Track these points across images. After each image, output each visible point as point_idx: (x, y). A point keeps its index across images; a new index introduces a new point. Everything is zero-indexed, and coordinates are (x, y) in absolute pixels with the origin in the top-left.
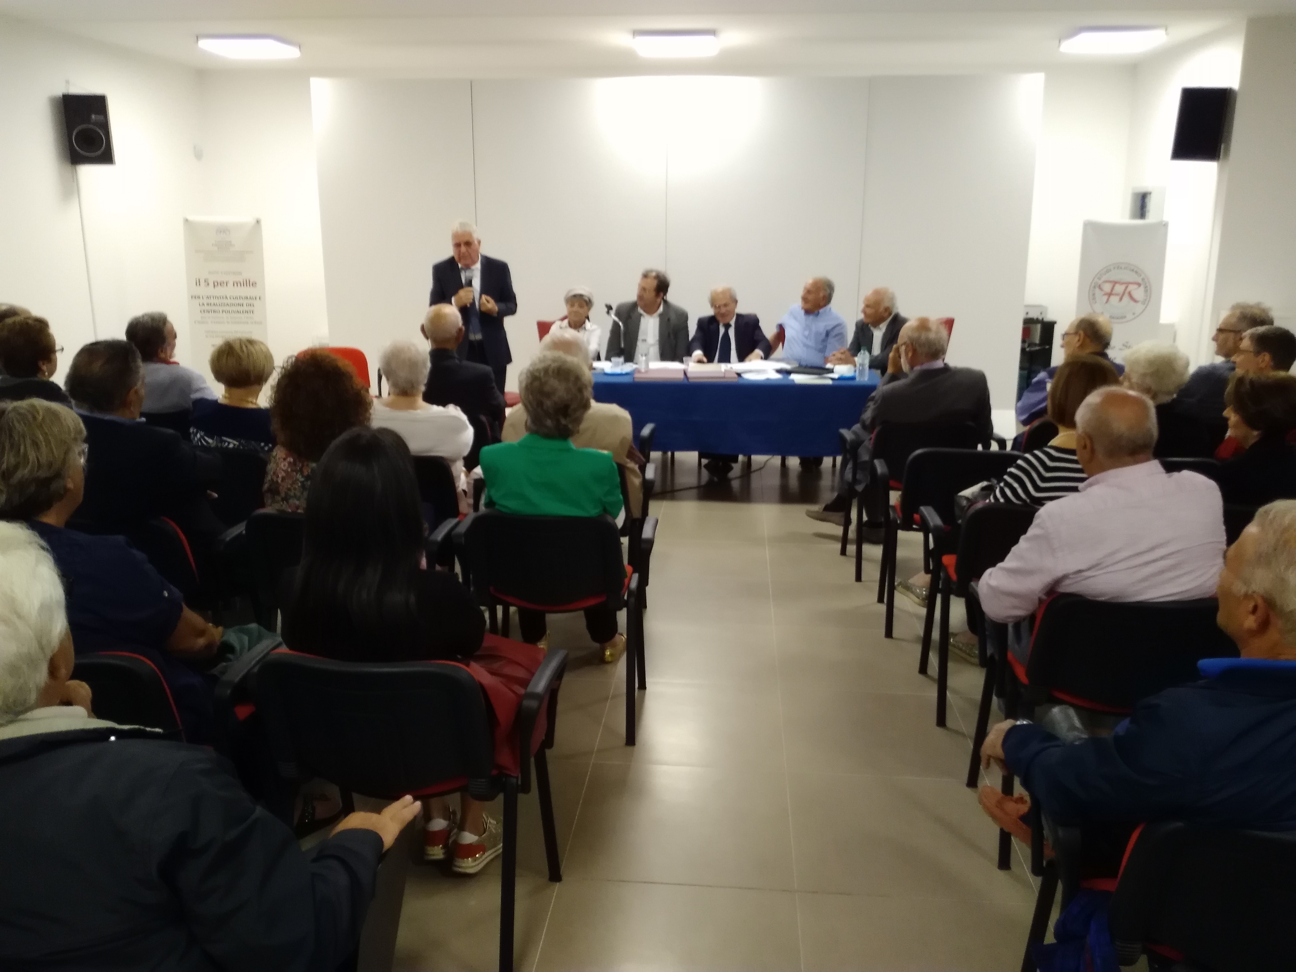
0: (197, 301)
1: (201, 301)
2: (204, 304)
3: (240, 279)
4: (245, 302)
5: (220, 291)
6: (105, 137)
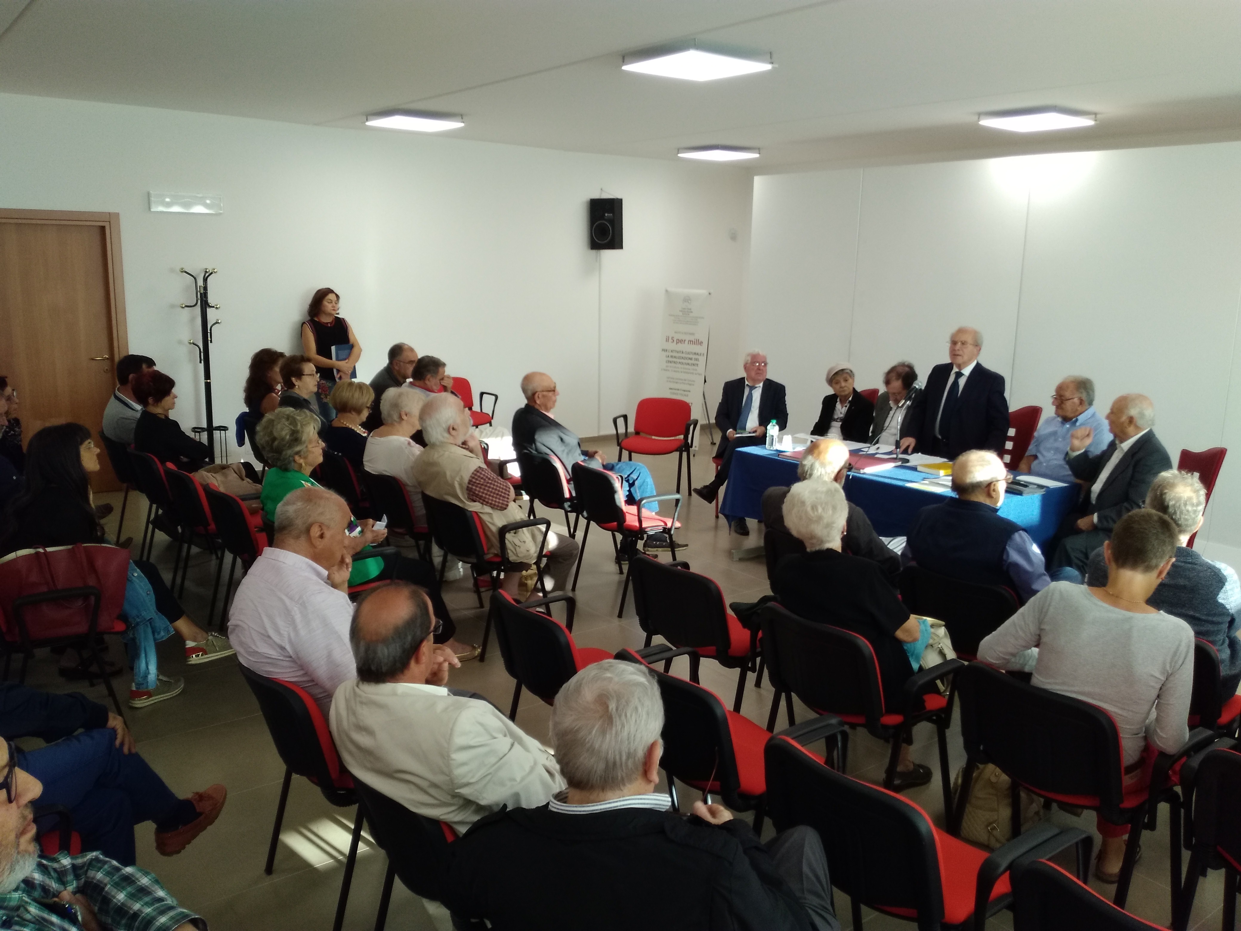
0: (665, 354)
1: (667, 354)
2: (669, 356)
3: (692, 338)
4: (694, 357)
5: (680, 347)
6: (612, 229)
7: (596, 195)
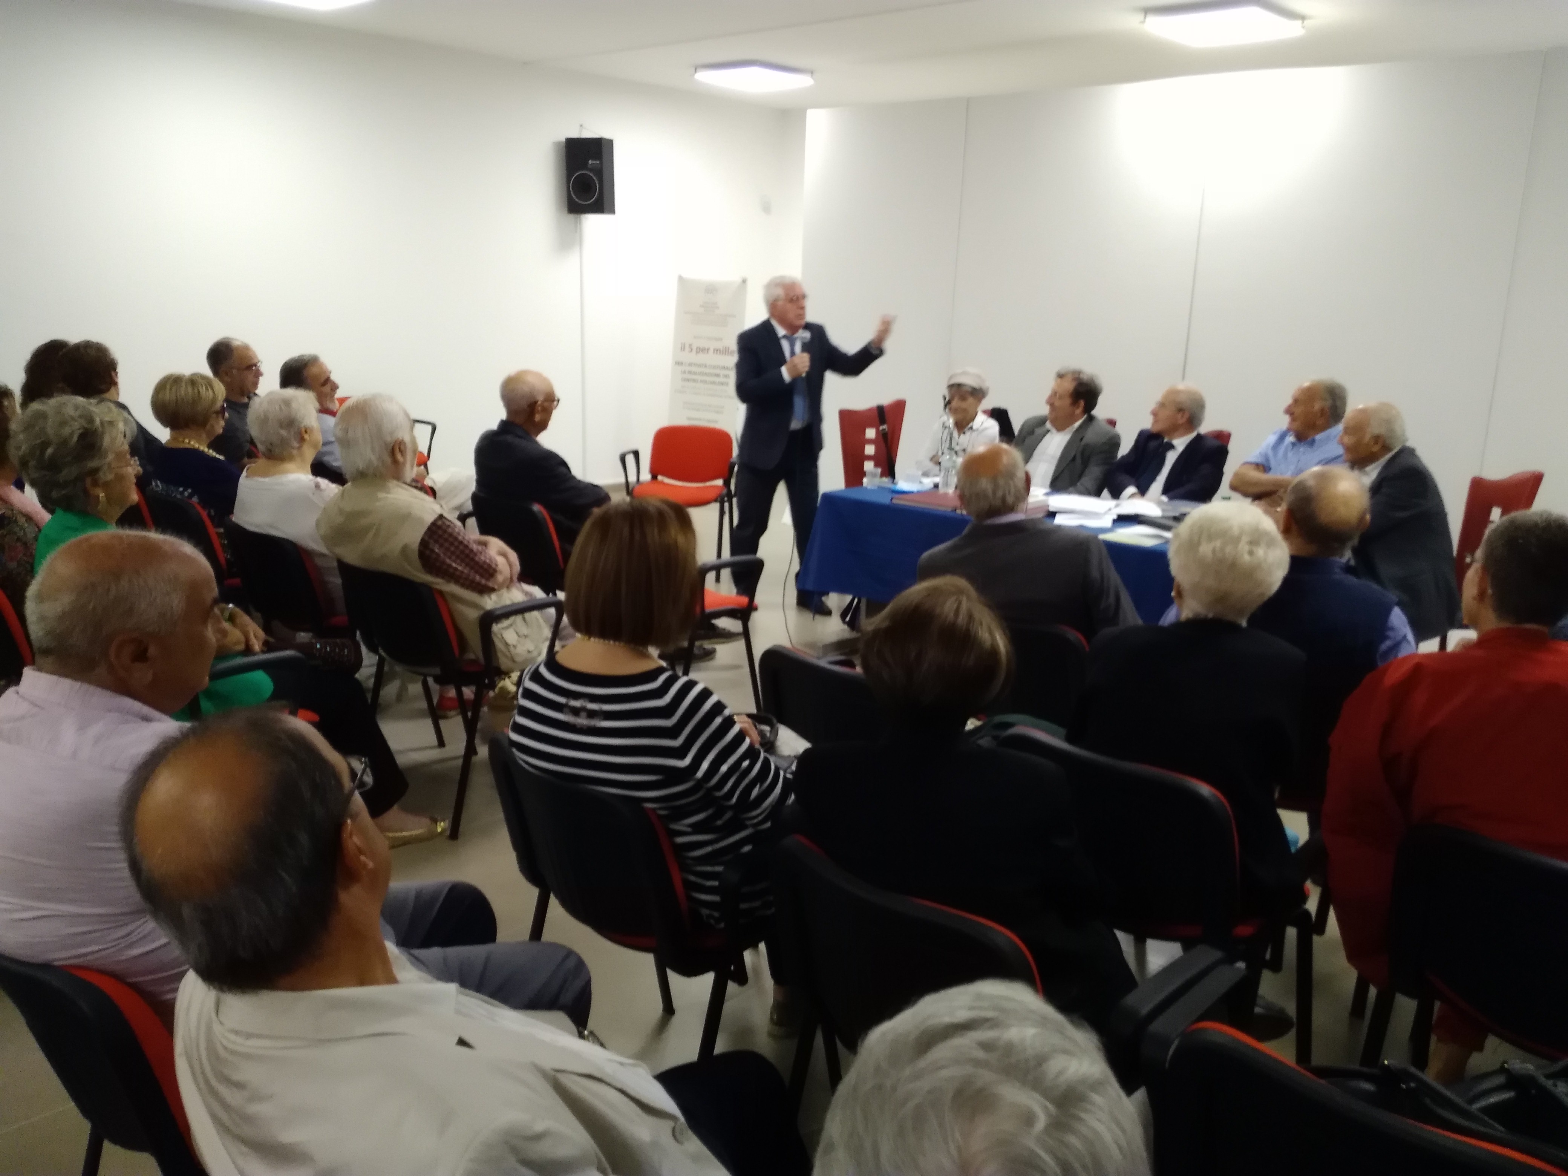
0: (680, 368)
1: (684, 368)
2: (685, 372)
3: (719, 345)
4: (722, 372)
5: (702, 358)
6: (599, 184)
7: (575, 134)
